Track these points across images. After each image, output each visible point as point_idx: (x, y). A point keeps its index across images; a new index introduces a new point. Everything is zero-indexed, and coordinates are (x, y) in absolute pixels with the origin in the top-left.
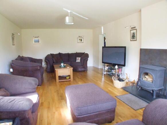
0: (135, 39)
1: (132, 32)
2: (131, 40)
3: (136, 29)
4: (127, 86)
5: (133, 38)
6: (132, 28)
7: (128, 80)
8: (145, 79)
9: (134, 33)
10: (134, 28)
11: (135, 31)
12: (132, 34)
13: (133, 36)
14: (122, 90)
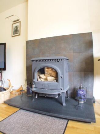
0: (19, 34)
1: (15, 25)
2: (13, 35)
3: (20, 22)
4: (12, 97)
5: (15, 33)
6: (14, 22)
7: (13, 88)
8: (41, 79)
9: (16, 27)
10: (18, 20)
11: (18, 24)
12: (14, 28)
13: (16, 31)
14: (5, 106)
